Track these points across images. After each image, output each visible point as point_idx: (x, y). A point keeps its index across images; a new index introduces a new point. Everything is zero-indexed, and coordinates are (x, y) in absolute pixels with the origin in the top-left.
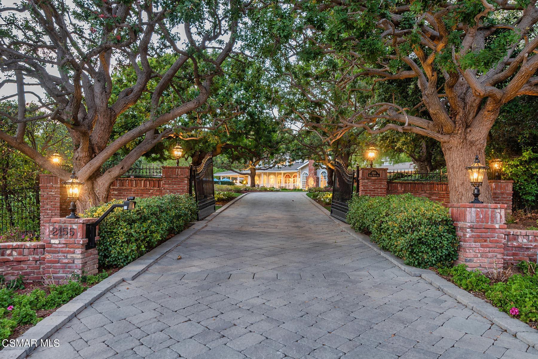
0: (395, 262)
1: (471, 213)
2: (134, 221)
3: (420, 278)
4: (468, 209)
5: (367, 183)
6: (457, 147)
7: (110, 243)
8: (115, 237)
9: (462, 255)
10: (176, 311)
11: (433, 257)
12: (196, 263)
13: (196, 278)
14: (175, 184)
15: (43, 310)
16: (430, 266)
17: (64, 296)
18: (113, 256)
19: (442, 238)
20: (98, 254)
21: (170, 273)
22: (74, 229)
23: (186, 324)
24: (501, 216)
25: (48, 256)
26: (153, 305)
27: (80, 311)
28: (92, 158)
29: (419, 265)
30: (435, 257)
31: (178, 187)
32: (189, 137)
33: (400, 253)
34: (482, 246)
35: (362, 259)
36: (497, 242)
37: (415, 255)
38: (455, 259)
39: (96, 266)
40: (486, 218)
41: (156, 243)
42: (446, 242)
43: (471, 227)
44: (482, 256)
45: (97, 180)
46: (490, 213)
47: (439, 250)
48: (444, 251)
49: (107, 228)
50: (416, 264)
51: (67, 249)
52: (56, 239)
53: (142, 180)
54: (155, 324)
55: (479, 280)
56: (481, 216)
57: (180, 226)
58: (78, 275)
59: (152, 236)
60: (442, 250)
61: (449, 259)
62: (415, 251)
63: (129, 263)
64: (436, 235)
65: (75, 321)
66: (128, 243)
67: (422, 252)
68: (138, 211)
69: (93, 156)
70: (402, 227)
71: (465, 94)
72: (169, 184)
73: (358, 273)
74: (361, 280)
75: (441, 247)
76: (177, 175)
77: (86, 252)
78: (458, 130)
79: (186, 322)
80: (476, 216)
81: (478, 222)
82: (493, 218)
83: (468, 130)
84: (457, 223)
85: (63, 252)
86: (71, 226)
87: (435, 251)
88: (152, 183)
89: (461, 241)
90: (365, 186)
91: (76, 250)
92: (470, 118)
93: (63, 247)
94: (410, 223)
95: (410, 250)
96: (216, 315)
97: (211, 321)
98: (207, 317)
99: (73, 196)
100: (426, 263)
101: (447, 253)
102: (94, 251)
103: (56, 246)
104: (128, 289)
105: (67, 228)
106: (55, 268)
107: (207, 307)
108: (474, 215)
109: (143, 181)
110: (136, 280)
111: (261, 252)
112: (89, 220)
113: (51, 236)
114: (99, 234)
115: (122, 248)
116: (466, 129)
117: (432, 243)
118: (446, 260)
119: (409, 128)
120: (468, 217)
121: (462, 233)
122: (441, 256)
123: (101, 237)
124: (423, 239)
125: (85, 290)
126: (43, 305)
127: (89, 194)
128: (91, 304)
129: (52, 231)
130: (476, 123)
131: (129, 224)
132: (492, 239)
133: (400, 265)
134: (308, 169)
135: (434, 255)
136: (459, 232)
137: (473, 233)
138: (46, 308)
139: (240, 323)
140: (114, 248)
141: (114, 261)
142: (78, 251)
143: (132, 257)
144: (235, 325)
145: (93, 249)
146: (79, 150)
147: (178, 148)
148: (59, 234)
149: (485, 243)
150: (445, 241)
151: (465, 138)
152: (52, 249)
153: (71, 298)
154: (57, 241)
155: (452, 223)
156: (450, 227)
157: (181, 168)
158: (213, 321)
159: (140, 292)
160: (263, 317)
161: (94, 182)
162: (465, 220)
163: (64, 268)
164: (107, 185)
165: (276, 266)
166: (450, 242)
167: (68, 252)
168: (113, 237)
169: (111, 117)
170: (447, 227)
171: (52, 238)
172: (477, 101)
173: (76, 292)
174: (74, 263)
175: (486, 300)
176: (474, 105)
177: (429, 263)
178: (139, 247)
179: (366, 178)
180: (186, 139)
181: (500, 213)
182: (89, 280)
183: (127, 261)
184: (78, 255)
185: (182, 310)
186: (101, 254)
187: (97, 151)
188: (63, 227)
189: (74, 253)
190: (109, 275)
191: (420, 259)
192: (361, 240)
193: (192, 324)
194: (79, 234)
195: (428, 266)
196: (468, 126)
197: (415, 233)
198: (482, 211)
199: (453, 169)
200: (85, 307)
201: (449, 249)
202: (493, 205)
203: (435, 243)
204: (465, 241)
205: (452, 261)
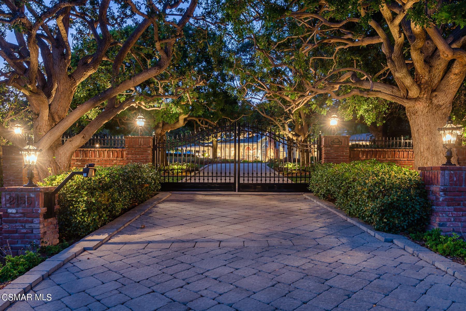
0: (364, 227)
1: (444, 175)
3: (392, 243)
5: (330, 151)
6: (422, 112)
8: (75, 206)
10: (139, 282)
11: (405, 222)
12: (160, 231)
13: (160, 247)
14: (138, 154)
16: (401, 231)
17: (20, 268)
18: (73, 225)
19: (414, 202)
20: (59, 223)
21: (133, 242)
22: (32, 197)
23: (149, 295)
25: (6, 226)
26: (115, 276)
27: (36, 283)
28: (52, 127)
29: (390, 230)
30: (407, 221)
31: (141, 157)
32: (152, 107)
34: (455, 210)
38: (427, 224)
39: (57, 236)
40: (460, 181)
41: (119, 212)
42: (418, 206)
43: (444, 191)
44: (455, 220)
45: (58, 149)
46: (463, 175)
47: (411, 215)
48: (416, 215)
50: (387, 229)
51: (25, 218)
52: (13, 208)
53: (105, 150)
54: (116, 296)
55: (456, 244)
56: (455, 179)
58: (37, 246)
59: (114, 205)
60: (413, 215)
61: (420, 224)
64: (408, 199)
66: (89, 212)
67: (394, 217)
68: (99, 179)
69: (54, 125)
70: (372, 192)
71: (431, 57)
72: (132, 154)
73: (327, 239)
74: (331, 246)
75: (413, 212)
76: (140, 145)
77: (44, 222)
78: (424, 94)
79: (149, 293)
80: (450, 179)
81: (451, 185)
83: (434, 94)
84: (429, 186)
85: (21, 222)
87: (406, 216)
88: (116, 154)
89: (433, 205)
90: (328, 154)
91: (35, 220)
92: (436, 82)
93: (21, 217)
96: (181, 285)
97: (177, 292)
98: (172, 288)
99: (30, 164)
100: (397, 228)
101: (419, 217)
102: (54, 220)
103: (13, 215)
104: (89, 259)
105: (25, 197)
106: (13, 237)
107: (171, 277)
108: (447, 178)
109: (106, 152)
110: (97, 250)
111: (226, 219)
112: (48, 189)
113: (8, 205)
114: (59, 203)
115: (83, 217)
116: (431, 93)
117: (404, 207)
118: (417, 224)
119: (374, 93)
120: (441, 181)
121: (434, 197)
122: (413, 221)
124: (394, 204)
125: (43, 260)
127: (50, 163)
128: (49, 275)
129: (8, 200)
130: (442, 86)
131: (89, 192)
133: (369, 231)
135: (406, 220)
136: (431, 196)
137: (447, 197)
139: (207, 294)
142: (37, 220)
144: (202, 296)
145: (52, 219)
146: (39, 119)
147: (140, 118)
148: (16, 203)
149: (458, 207)
150: (416, 204)
151: (431, 103)
152: (10, 219)
153: (28, 269)
154: (14, 211)
155: (423, 186)
156: (421, 191)
158: (179, 292)
159: (101, 261)
161: (56, 151)
162: (438, 183)
163: (22, 237)
164: (68, 155)
165: (242, 234)
166: (422, 207)
167: (26, 222)
168: (73, 206)
170: (418, 191)
171: (9, 208)
174: (32, 232)
176: (440, 68)
177: (401, 228)
179: (328, 146)
180: (149, 110)
183: (89, 230)
184: (36, 224)
185: (145, 281)
186: (61, 223)
187: (57, 120)
188: (20, 196)
189: (32, 222)
190: (70, 245)
191: (391, 224)
192: (325, 207)
193: (156, 296)
194: (37, 203)
195: (399, 231)
196: (433, 90)
197: (386, 197)
198: (456, 174)
199: (418, 134)
200: (42, 279)
201: (421, 213)
203: (407, 208)
204: (438, 205)
205: (424, 226)
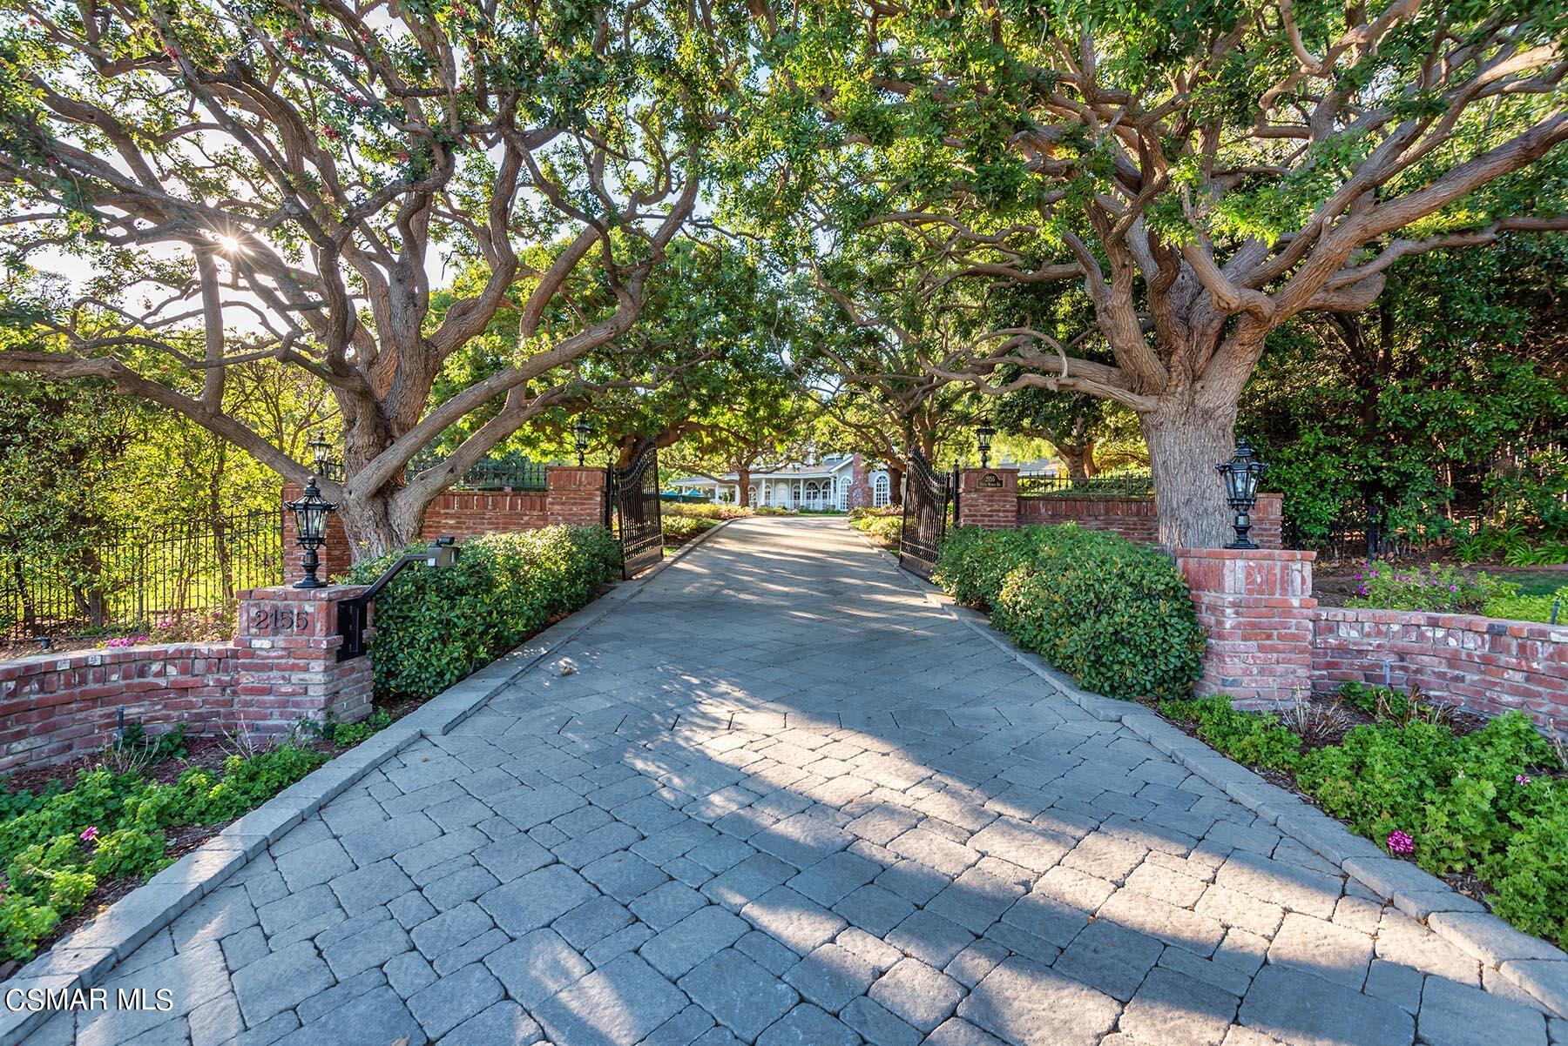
0: (1056, 683)
1: (1234, 571)
2: (462, 592)
3: (1119, 725)
4: (1227, 562)
5: (977, 500)
6: (1174, 423)
7: (401, 643)
8: (411, 630)
9: (1211, 669)
10: (527, 832)
11: (1147, 674)
12: (603, 684)
13: (595, 728)
14: (574, 504)
15: (198, 825)
16: (1140, 695)
17: (257, 787)
18: (405, 674)
19: (1166, 631)
20: (373, 669)
21: (537, 712)
22: (307, 613)
23: (545, 873)
24: (1303, 578)
25: (246, 679)
26: (474, 811)
27: (282, 834)
28: (384, 449)
29: (1113, 691)
30: (1151, 673)
31: (581, 510)
33: (1067, 662)
34: (1261, 649)
35: (976, 671)
36: (1295, 637)
37: (1103, 670)
38: (1197, 678)
39: (368, 696)
40: (1269, 583)
41: (517, 638)
42: (1176, 639)
43: (1234, 605)
44: (1261, 672)
45: (396, 496)
46: (1278, 571)
47: (1161, 658)
48: (1173, 660)
49: (393, 609)
50: (1107, 689)
51: (291, 661)
52: (265, 636)
53: (507, 495)
54: (464, 873)
55: (1272, 739)
56: (1259, 580)
57: (578, 595)
58: (314, 725)
59: (505, 623)
60: (1166, 659)
61: (1181, 679)
62: (1104, 660)
63: (448, 687)
64: (1155, 624)
65: (263, 864)
66: (444, 644)
67: (1122, 663)
68: (473, 566)
69: (389, 442)
70: (1071, 603)
71: (1189, 308)
72: (563, 504)
73: (973, 710)
74: (981, 730)
75: (1164, 652)
76: (579, 485)
77: (336, 667)
78: (1177, 385)
79: (545, 866)
80: (1247, 578)
81: (1250, 592)
82: (1286, 583)
83: (1198, 386)
84: (1201, 593)
85: (279, 667)
86: (299, 607)
87: (1151, 661)
88: (526, 502)
89: (1210, 637)
90: (973, 506)
91: (313, 664)
92: (1202, 361)
93: (281, 657)
94: (1092, 595)
95: (1092, 658)
96: (626, 844)
97: (612, 864)
98: (603, 850)
100: (1129, 687)
101: (1179, 665)
102: (361, 664)
103: (264, 653)
104: (426, 760)
105: (292, 612)
106: (262, 704)
107: (607, 818)
108: (1241, 576)
109: (508, 498)
110: (452, 734)
111: (752, 654)
112: (345, 592)
113: (253, 631)
114: (375, 622)
115: (427, 655)
116: (1193, 383)
117: (1144, 641)
118: (1175, 679)
119: (1070, 381)
120: (1228, 582)
121: (1213, 618)
122: (1165, 672)
123: (379, 629)
124: (1123, 633)
125: (317, 766)
126: (201, 813)
128: (320, 808)
129: (254, 620)
130: (1215, 370)
131: (448, 597)
132: (1283, 631)
133: (1066, 691)
134: (851, 471)
135: (1149, 670)
136: (1205, 615)
137: (1241, 619)
138: (208, 819)
139: (684, 871)
140: (410, 654)
141: (410, 685)
142: (318, 666)
143: (452, 674)
144: (671, 879)
145: (357, 659)
146: (355, 431)
148: (272, 626)
149: (1268, 642)
150: (1172, 635)
151: (1192, 403)
152: (255, 661)
153: (274, 792)
154: (266, 644)
155: (1186, 593)
156: (1183, 604)
157: (588, 469)
158: (616, 865)
159: (452, 769)
160: (746, 851)
161: (389, 500)
162: (1220, 587)
163: (283, 704)
164: (417, 507)
165: (784, 693)
166: (1186, 640)
167: (294, 668)
168: (406, 630)
169: (427, 359)
170: (1176, 605)
171: (256, 636)
172: (1216, 324)
173: (293, 774)
174: (306, 693)
175: (1301, 794)
176: (1210, 331)
177: (1137, 688)
178: (471, 649)
179: (973, 490)
181: (1301, 572)
182: (341, 734)
183: (441, 684)
184: (316, 674)
185: (541, 828)
186: (378, 668)
187: (397, 434)
188: (282, 609)
189: (306, 669)
190: (394, 720)
191: (1117, 678)
192: (968, 624)
193: (559, 876)
194: (318, 626)
195: (1136, 695)
196: (1196, 378)
197: (1105, 619)
198: (1260, 568)
199: (1166, 469)
200: (302, 819)
201: (1183, 655)
202: (1287, 554)
203: (1151, 642)
204: (1220, 637)
205: (1191, 683)
